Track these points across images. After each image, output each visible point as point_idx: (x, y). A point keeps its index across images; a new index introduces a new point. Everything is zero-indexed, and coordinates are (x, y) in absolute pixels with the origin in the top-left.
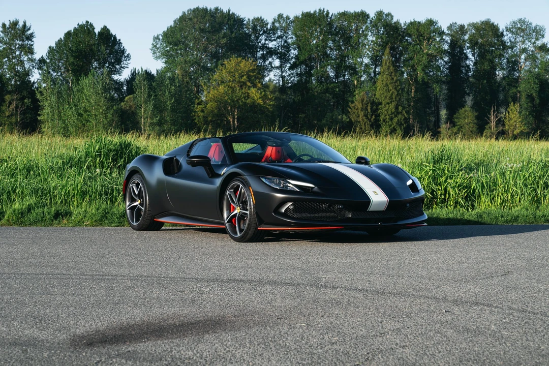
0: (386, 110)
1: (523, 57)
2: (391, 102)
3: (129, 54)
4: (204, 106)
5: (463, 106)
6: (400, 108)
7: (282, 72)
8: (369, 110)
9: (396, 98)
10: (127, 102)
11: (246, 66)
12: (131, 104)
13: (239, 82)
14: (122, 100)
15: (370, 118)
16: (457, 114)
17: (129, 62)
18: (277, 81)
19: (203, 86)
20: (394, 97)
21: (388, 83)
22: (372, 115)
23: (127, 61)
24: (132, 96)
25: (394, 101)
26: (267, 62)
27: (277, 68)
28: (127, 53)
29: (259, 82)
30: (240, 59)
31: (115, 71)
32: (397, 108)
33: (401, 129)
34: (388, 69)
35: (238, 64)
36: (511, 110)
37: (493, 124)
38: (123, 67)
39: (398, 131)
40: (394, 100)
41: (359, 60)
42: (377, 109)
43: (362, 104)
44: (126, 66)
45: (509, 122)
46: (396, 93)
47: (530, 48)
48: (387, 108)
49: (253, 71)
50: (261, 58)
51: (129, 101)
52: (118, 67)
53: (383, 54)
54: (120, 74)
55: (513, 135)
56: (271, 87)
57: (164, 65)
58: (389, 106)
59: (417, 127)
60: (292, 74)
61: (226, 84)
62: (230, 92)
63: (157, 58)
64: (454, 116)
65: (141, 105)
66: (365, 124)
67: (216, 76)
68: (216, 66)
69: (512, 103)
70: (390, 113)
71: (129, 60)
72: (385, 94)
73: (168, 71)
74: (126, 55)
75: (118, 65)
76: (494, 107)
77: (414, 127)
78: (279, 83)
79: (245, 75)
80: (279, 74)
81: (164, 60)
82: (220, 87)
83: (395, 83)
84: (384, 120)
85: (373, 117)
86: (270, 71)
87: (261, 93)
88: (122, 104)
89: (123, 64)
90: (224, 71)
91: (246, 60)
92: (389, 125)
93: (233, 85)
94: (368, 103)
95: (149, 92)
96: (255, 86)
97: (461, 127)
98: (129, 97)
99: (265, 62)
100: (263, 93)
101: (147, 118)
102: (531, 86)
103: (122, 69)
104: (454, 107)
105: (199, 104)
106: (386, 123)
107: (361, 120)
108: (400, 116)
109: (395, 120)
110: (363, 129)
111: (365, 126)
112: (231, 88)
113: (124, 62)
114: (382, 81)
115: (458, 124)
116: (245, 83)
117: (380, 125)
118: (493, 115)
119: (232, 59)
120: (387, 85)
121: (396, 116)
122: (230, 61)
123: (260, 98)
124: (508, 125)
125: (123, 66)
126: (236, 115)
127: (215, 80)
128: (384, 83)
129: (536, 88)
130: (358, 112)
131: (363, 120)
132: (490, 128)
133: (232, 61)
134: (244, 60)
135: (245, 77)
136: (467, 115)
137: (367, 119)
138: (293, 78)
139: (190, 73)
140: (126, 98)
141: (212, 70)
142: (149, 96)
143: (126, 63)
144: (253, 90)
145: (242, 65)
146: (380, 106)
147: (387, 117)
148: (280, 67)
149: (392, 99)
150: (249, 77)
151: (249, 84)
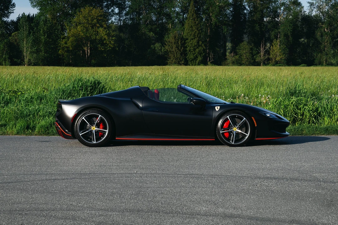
0: (191, 43)
1: (282, 8)
2: (194, 38)
3: (14, 3)
4: (67, 40)
5: (243, 41)
6: (200, 43)
7: (120, 17)
8: (180, 43)
9: (197, 36)
10: (13, 36)
11: (96, 13)
12: (16, 38)
13: (91, 24)
14: (10, 35)
15: (180, 49)
16: (238, 46)
17: (14, 9)
18: (117, 23)
19: (67, 26)
20: (196, 35)
21: (193, 25)
22: (182, 47)
23: (13, 8)
24: (17, 32)
25: (196, 38)
26: (110, 11)
27: (117, 14)
28: (13, 2)
29: (105, 24)
30: (91, 8)
31: (4, 15)
32: (198, 43)
33: (201, 56)
34: (193, 16)
35: (90, 11)
36: (275, 44)
37: (262, 54)
38: (10, 13)
39: (199, 58)
40: (196, 36)
41: (173, 9)
42: (185, 43)
43: (175, 39)
44: (12, 11)
45: (273, 53)
46: (198, 32)
47: (287, 3)
48: (192, 42)
49: (101, 16)
50: (106, 7)
51: (14, 36)
52: (6, 12)
53: (189, 6)
54: (8, 17)
55: (276, 61)
56: (113, 28)
57: (39, 11)
58: (193, 41)
59: (211, 55)
60: (127, 18)
61: (82, 25)
62: (85, 30)
63: (34, 6)
64: (237, 48)
65: (24, 39)
66: (177, 53)
67: (75, 19)
68: (75, 13)
69: (275, 40)
70: (193, 45)
71: (14, 7)
72: (190, 33)
73: (42, 16)
74: (12, 4)
75: (6, 11)
76: (263, 42)
77: (210, 55)
78: (118, 24)
79: (95, 19)
80: (118, 19)
81: (39, 8)
82: (78, 27)
83: (197, 25)
84: (190, 51)
85: (182, 48)
86: (112, 16)
87: (106, 31)
88: (10, 38)
89: (10, 10)
90: (81, 16)
91: (96, 9)
92: (193, 54)
93: (87, 26)
94: (179, 39)
95: (29, 30)
96: (102, 26)
97: (241, 55)
98: (14, 33)
99: (109, 10)
100: (108, 31)
101: (28, 47)
102: (287, 28)
103: (9, 14)
104: (237, 42)
105: (63, 38)
106: (191, 53)
107: (174, 50)
108: (200, 48)
109: (197, 50)
110: (176, 56)
111: (177, 54)
112: (86, 27)
113: (11, 9)
114: (188, 24)
115: (239, 53)
116: (95, 25)
117: (187, 54)
118: (262, 48)
119: (86, 7)
120: (191, 27)
121: (197, 48)
122: (85, 9)
123: (106, 35)
124: (272, 55)
125: (10, 11)
126: (89, 46)
127: (75, 22)
128: (190, 26)
129: (291, 29)
130: (172, 45)
131: (175, 50)
132: (260, 56)
133: (86, 9)
134: (95, 9)
135: (95, 20)
136: (245, 48)
137: (178, 49)
138: (128, 21)
139: (57, 17)
140: (13, 34)
141: (72, 16)
142: (30, 33)
143: (12, 10)
144: (101, 29)
145: (93, 12)
146: (187, 41)
147: (192, 48)
148: (119, 14)
149: (195, 36)
150: (98, 20)
151: (98, 25)
